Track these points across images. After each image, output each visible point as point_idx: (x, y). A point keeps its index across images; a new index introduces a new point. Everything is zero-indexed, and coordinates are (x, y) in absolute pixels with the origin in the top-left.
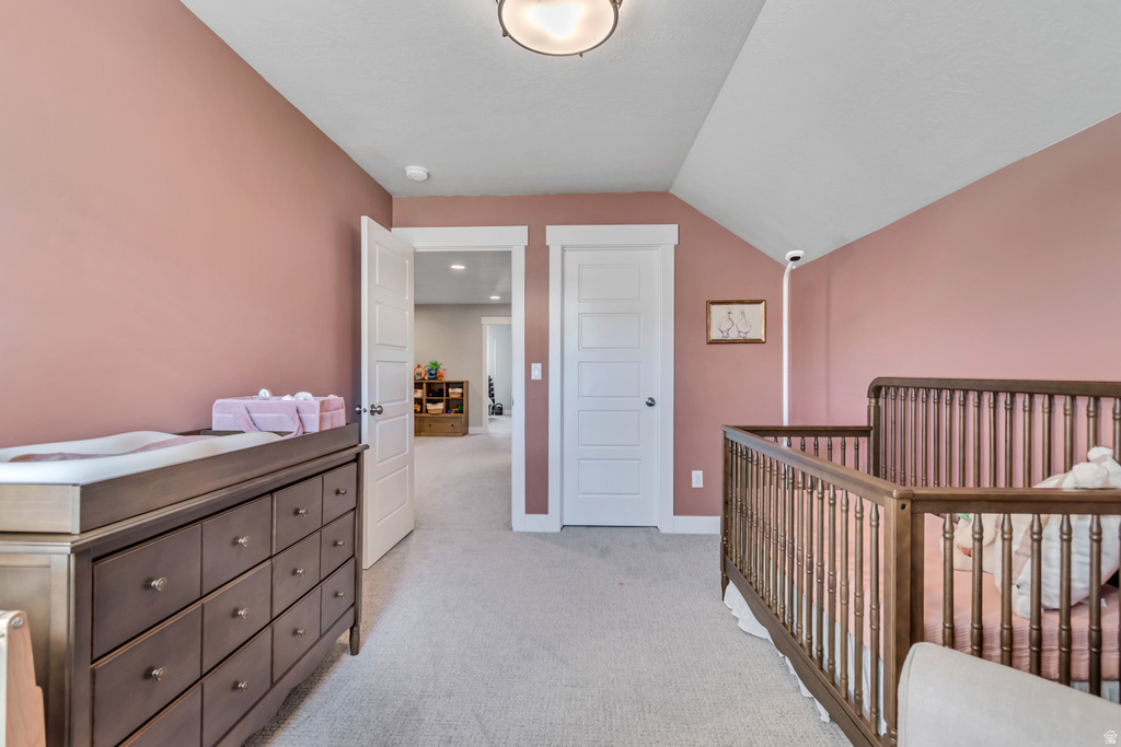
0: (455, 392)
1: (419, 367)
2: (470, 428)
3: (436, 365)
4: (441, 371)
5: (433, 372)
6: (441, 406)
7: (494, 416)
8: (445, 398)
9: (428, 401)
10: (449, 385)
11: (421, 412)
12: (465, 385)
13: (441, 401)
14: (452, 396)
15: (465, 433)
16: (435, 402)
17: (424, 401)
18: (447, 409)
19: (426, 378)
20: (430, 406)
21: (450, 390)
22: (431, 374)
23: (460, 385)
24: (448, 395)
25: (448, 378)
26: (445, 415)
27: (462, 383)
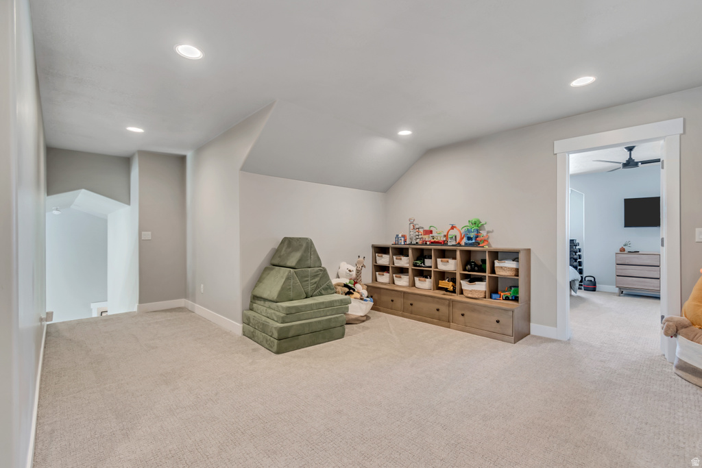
0: (505, 267)
1: (453, 228)
2: (532, 325)
3: (479, 226)
4: (483, 233)
5: (472, 235)
6: (481, 287)
7: (582, 293)
8: (487, 274)
9: (465, 277)
10: (495, 255)
11: (454, 291)
12: (521, 256)
13: (481, 279)
14: (499, 273)
15: (521, 335)
16: (472, 280)
17: (458, 277)
18: (494, 291)
19: (463, 243)
20: (465, 285)
21: (497, 264)
22: (469, 238)
23: (514, 255)
24: (493, 271)
25: (497, 244)
26: (488, 302)
27: (517, 252)
